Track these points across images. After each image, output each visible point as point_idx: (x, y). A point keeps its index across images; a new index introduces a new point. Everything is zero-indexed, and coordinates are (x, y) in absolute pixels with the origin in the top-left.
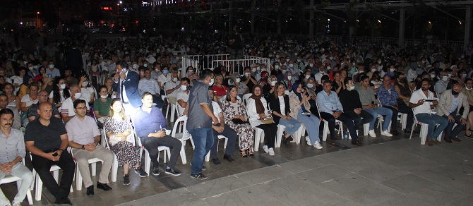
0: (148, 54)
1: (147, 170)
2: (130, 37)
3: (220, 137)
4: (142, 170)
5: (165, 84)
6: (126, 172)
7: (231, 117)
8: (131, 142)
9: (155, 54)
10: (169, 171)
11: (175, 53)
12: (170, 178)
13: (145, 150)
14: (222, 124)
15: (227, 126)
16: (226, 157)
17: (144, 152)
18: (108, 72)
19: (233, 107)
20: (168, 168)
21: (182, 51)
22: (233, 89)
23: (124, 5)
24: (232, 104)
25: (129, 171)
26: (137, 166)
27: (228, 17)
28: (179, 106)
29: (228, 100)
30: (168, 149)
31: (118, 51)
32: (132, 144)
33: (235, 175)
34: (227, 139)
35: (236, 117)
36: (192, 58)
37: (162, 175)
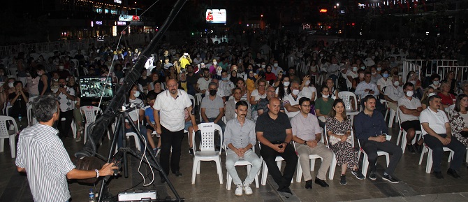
0: (366, 57)
1: (364, 172)
2: (347, 40)
3: (445, 149)
5: (385, 88)
6: (343, 172)
7: (459, 128)
8: (350, 143)
9: (373, 57)
10: (387, 177)
12: (387, 184)
13: (364, 152)
14: (449, 135)
15: (454, 138)
16: (450, 172)
17: (362, 154)
18: (327, 73)
19: (462, 119)
20: (386, 174)
21: (402, 55)
22: (464, 98)
23: (341, 8)
24: (462, 115)
25: (347, 171)
26: (355, 168)
27: (453, 19)
28: (401, 112)
29: (457, 109)
30: (387, 155)
31: (337, 53)
32: (351, 145)
33: (460, 194)
35: (465, 130)
36: (414, 62)
37: (379, 180)
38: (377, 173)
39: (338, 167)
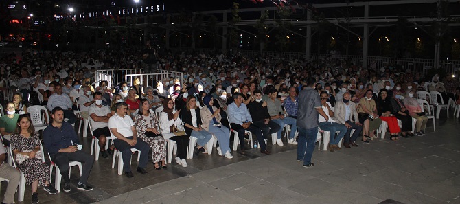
0: (61, 69)
1: (58, 187)
2: (42, 52)
3: (133, 150)
4: (52, 187)
5: (78, 99)
6: (34, 190)
7: (143, 130)
8: (40, 158)
9: (67, 69)
10: (81, 186)
11: (89, 67)
12: (82, 193)
13: (56, 166)
14: (135, 137)
15: (139, 139)
16: (140, 170)
17: (54, 168)
18: (17, 88)
19: (145, 121)
20: (80, 183)
21: (96, 66)
22: (145, 102)
23: (35, 19)
24: (145, 117)
26: (47, 183)
27: (143, 32)
29: (141, 113)
30: (79, 164)
31: (29, 66)
32: (41, 160)
33: (148, 187)
34: (140, 152)
35: (148, 130)
36: (105, 72)
37: (74, 190)
38: (71, 184)
39: (28, 187)
